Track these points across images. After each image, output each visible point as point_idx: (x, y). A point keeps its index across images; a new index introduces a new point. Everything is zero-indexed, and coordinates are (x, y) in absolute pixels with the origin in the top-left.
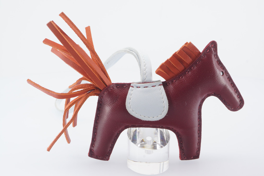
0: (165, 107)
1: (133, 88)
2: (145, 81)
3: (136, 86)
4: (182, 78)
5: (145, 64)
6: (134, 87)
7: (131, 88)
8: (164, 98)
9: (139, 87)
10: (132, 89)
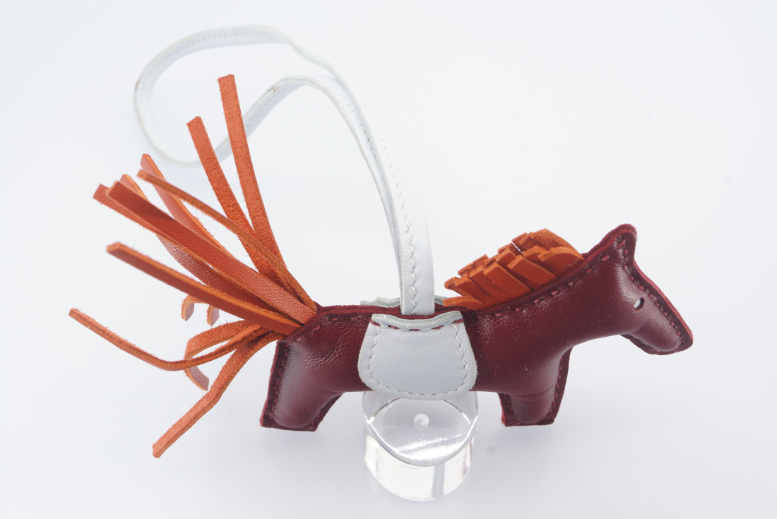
0: (467, 377)
1: (378, 327)
2: (412, 312)
3: (385, 324)
4: (522, 310)
5: (413, 263)
6: (382, 326)
7: (370, 326)
8: (465, 358)
9: (396, 328)
10: (376, 331)
